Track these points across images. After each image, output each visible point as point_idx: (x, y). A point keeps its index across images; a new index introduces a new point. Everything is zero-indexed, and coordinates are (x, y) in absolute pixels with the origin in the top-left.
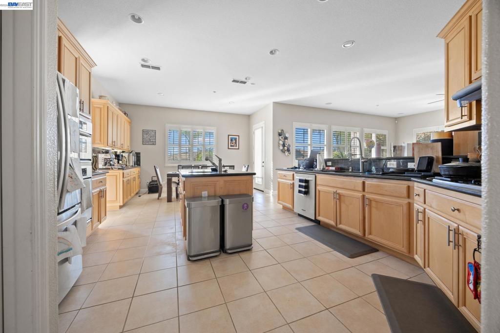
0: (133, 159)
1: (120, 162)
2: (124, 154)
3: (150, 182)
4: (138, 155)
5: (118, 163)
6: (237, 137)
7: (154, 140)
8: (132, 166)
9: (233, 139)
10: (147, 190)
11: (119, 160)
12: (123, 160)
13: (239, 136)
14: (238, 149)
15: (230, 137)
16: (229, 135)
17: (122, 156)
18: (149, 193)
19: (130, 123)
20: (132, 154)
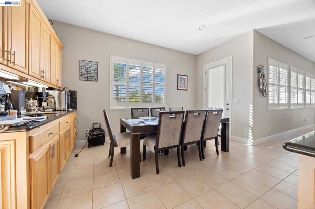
0: (65, 99)
1: (44, 104)
2: (51, 92)
3: (90, 131)
4: (73, 95)
5: (40, 105)
6: (186, 77)
7: (95, 75)
8: (64, 110)
9: (182, 79)
10: (86, 141)
11: (40, 101)
12: (48, 101)
13: (187, 76)
14: (187, 90)
15: (179, 76)
16: (178, 75)
17: (48, 95)
18: (89, 147)
19: (62, 48)
20: (63, 92)
